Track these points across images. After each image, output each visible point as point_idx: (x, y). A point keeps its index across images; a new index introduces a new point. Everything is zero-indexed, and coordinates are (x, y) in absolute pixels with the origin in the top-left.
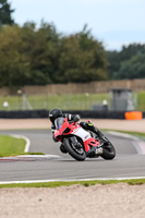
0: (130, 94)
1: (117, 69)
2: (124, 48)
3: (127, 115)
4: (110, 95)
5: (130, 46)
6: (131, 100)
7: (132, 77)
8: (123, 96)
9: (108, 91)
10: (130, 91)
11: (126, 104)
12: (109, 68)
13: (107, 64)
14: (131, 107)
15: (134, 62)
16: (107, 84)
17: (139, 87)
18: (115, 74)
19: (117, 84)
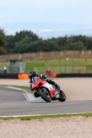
0: (21, 63)
1: (13, 47)
2: (17, 33)
3: (19, 76)
4: (9, 63)
5: (21, 32)
6: (21, 67)
7: (22, 52)
8: (17, 64)
9: (7, 61)
10: (21, 61)
11: (19, 69)
12: (7, 46)
13: (6, 44)
14: (21, 71)
15: (24, 43)
16: (7, 56)
17: (27, 58)
18: (12, 50)
19: (13, 57)
